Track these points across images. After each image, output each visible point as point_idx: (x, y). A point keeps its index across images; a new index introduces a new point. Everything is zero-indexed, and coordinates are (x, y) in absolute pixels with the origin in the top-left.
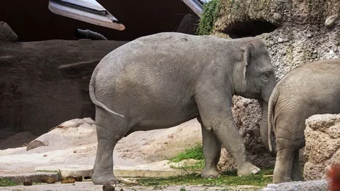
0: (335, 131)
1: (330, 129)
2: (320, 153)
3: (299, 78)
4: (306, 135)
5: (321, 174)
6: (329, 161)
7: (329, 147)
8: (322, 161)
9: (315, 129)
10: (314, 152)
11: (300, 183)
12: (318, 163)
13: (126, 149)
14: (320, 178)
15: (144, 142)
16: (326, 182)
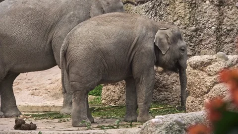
0: (212, 69)
1: (208, 68)
2: (199, 88)
3: (86, 29)
4: (187, 73)
5: (201, 106)
6: (207, 95)
7: (207, 83)
8: (201, 95)
9: (194, 68)
10: (194, 88)
11: (183, 114)
12: (198, 97)
13: (34, 88)
14: (200, 109)
15: (50, 82)
16: (205, 113)
